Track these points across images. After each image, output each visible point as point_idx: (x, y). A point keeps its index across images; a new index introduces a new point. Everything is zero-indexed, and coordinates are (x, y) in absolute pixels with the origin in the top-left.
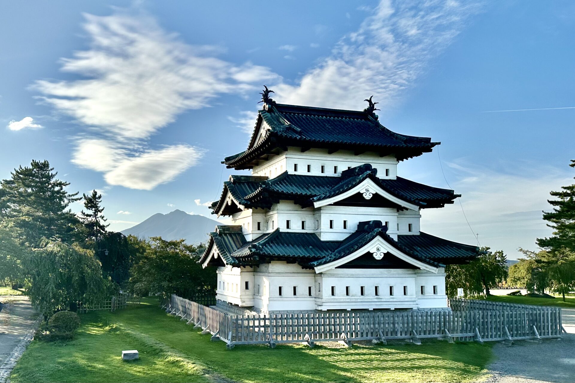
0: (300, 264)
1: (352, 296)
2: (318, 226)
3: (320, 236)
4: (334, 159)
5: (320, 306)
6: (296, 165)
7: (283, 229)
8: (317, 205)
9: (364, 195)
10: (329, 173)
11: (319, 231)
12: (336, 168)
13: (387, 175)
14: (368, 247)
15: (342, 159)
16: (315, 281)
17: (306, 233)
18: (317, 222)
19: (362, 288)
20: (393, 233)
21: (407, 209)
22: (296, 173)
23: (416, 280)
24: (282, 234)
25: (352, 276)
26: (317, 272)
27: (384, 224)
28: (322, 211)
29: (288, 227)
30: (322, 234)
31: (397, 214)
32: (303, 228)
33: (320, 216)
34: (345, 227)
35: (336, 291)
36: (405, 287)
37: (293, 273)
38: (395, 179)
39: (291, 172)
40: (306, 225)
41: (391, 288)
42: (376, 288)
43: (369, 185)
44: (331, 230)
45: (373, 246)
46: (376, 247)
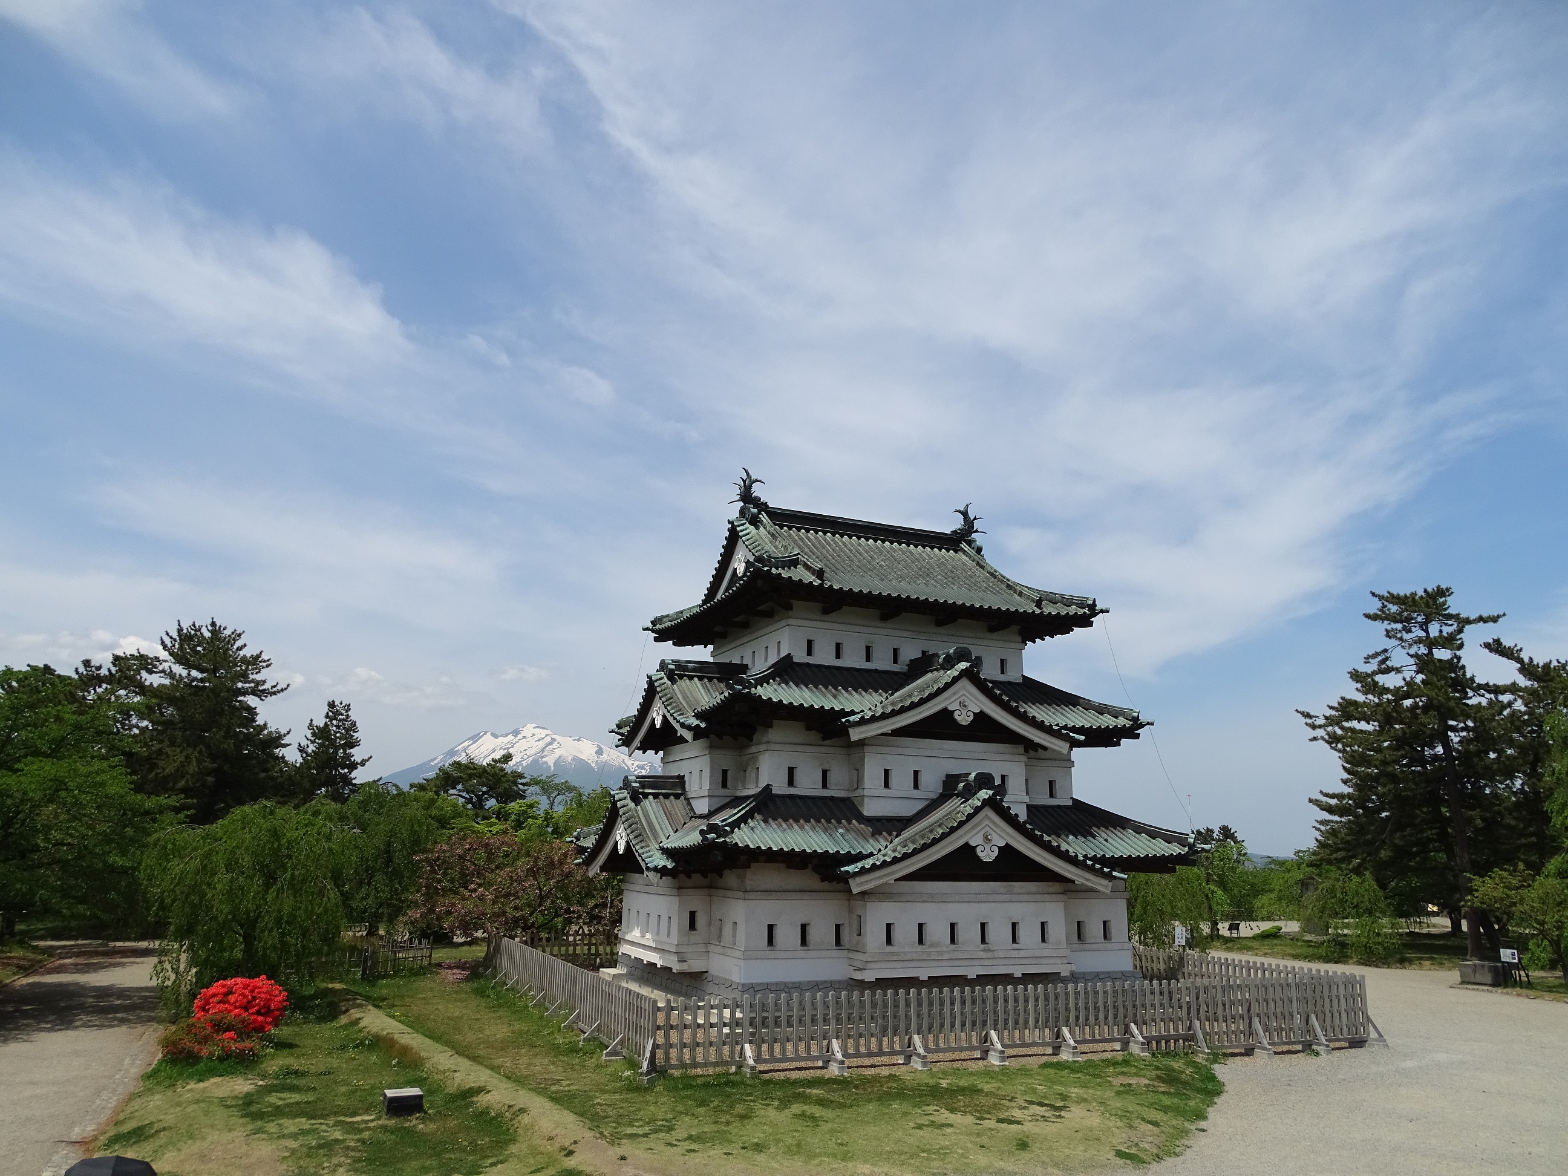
0: (817, 870)
1: (930, 946)
2: (859, 782)
3: (862, 805)
4: (892, 632)
5: (860, 969)
6: (810, 643)
7: (780, 787)
8: (855, 735)
9: (956, 715)
10: (882, 662)
11: (859, 793)
12: (896, 651)
13: (1003, 672)
14: (965, 834)
15: (909, 633)
16: (850, 911)
17: (832, 798)
18: (855, 772)
19: (952, 926)
20: (1017, 801)
21: (1045, 748)
22: (810, 660)
23: (1066, 909)
24: (777, 800)
25: (932, 898)
26: (855, 891)
27: (998, 782)
28: (866, 749)
29: (791, 783)
30: (866, 800)
31: (1024, 758)
32: (825, 785)
33: (862, 760)
34: (916, 786)
35: (896, 935)
36: (1043, 924)
37: (801, 891)
38: (1020, 680)
39: (800, 657)
40: (832, 778)
41: (1014, 925)
42: (983, 925)
43: (967, 694)
44: (886, 792)
45: (976, 831)
46: (983, 832)
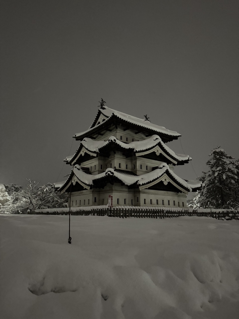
1: (153, 205)
2: (134, 168)
4: (138, 137)
6: (121, 137)
8: (137, 155)
9: (156, 153)
14: (161, 178)
16: (135, 196)
17: (128, 171)
19: (157, 200)
23: (177, 198)
25: (153, 194)
26: (140, 190)
28: (138, 159)
29: (120, 167)
30: (137, 171)
33: (136, 162)
35: (146, 202)
36: (174, 201)
37: (124, 191)
40: (128, 167)
41: (169, 201)
42: (163, 201)
43: (158, 149)
44: (141, 170)
45: (163, 178)
46: (164, 179)
